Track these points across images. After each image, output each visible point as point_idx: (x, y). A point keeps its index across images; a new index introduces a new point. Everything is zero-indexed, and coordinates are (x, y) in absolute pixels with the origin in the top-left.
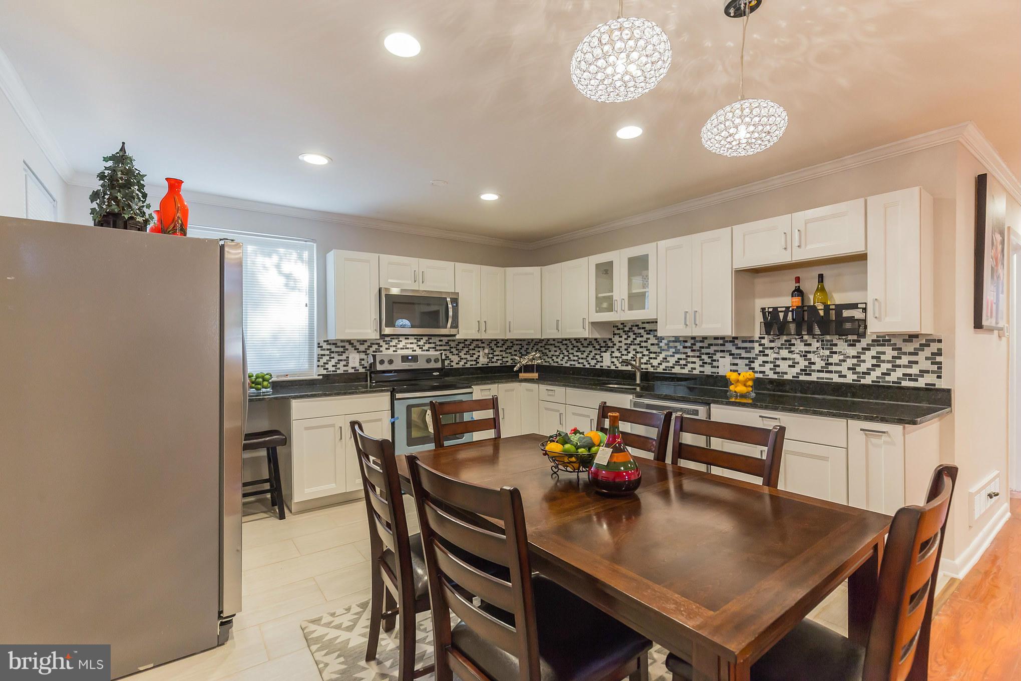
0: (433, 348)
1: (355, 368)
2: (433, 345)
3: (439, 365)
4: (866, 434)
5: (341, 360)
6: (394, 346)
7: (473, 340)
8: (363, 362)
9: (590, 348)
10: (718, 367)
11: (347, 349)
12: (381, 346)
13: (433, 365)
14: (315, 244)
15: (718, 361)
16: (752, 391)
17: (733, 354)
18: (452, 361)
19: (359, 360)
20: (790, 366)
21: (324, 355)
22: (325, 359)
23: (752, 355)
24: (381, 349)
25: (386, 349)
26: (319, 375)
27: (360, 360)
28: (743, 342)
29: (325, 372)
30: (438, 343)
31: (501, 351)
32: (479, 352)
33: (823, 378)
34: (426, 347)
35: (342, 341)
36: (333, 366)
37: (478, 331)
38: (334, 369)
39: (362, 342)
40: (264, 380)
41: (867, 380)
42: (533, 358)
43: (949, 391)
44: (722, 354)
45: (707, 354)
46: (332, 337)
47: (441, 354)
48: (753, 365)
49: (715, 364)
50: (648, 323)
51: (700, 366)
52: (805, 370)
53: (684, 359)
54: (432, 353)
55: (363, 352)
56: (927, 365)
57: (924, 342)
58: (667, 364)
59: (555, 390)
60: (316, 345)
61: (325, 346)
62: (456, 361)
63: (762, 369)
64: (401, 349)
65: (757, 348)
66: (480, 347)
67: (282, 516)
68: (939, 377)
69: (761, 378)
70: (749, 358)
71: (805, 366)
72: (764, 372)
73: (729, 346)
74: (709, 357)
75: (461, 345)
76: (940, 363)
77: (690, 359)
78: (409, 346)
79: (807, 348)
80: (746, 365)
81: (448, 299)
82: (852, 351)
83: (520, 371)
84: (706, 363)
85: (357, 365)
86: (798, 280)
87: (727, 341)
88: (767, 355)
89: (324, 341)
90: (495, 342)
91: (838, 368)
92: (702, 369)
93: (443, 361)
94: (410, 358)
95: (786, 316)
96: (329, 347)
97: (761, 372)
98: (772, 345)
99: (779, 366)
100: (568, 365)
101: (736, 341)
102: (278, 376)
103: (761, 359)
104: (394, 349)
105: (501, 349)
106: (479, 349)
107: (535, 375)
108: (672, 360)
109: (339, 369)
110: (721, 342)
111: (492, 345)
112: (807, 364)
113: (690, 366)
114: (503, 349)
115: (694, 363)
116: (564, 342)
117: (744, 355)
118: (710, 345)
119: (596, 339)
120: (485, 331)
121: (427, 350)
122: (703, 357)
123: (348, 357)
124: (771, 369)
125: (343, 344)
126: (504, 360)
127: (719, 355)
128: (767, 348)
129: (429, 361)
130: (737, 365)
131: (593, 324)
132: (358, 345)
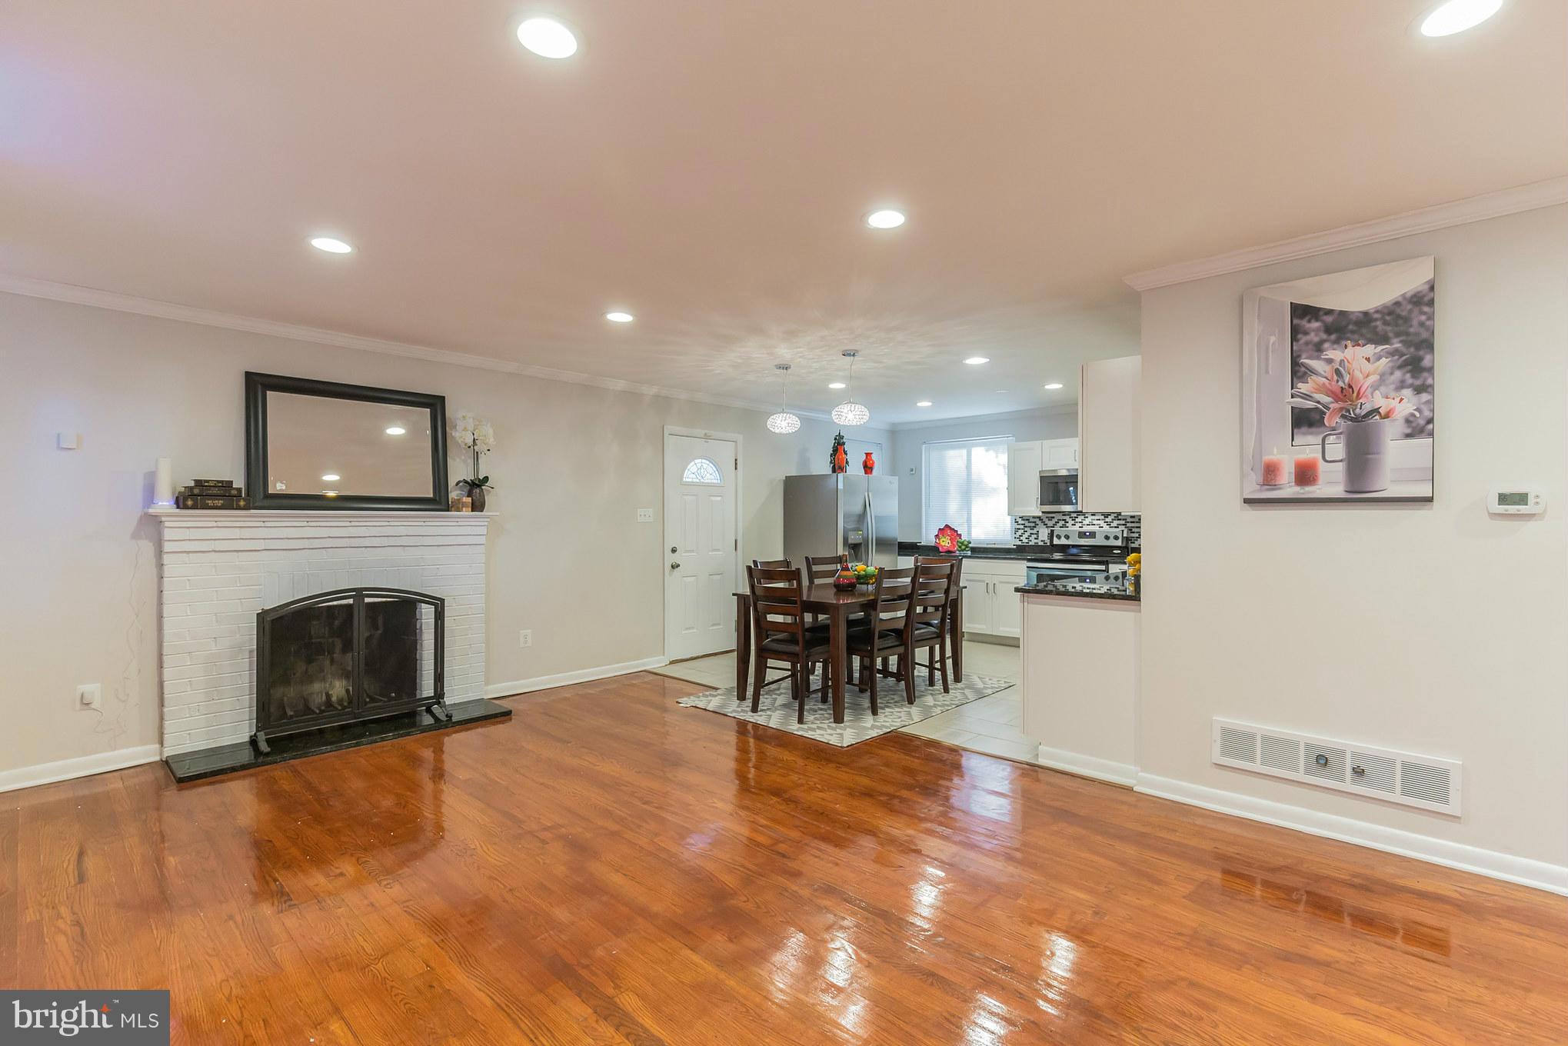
0: (1123, 525)
1: (1044, 541)
2: (1123, 522)
5: (1033, 534)
6: (1080, 522)
11: (1033, 525)
12: (1068, 522)
14: (1014, 438)
19: (1047, 535)
21: (1020, 529)
22: (1021, 532)
24: (1067, 525)
25: (1073, 524)
26: (1015, 545)
29: (1020, 543)
34: (1115, 524)
35: (1034, 517)
36: (1026, 538)
38: (1027, 541)
39: (1050, 518)
55: (1051, 527)
60: (1014, 521)
61: (1020, 522)
64: (1087, 525)
78: (1095, 522)
85: (1045, 538)
89: (1019, 517)
94: (1088, 534)
96: (1023, 522)
104: (1080, 525)
109: (1032, 541)
121: (1116, 527)
123: (1038, 532)
125: (1033, 520)
132: (1047, 522)
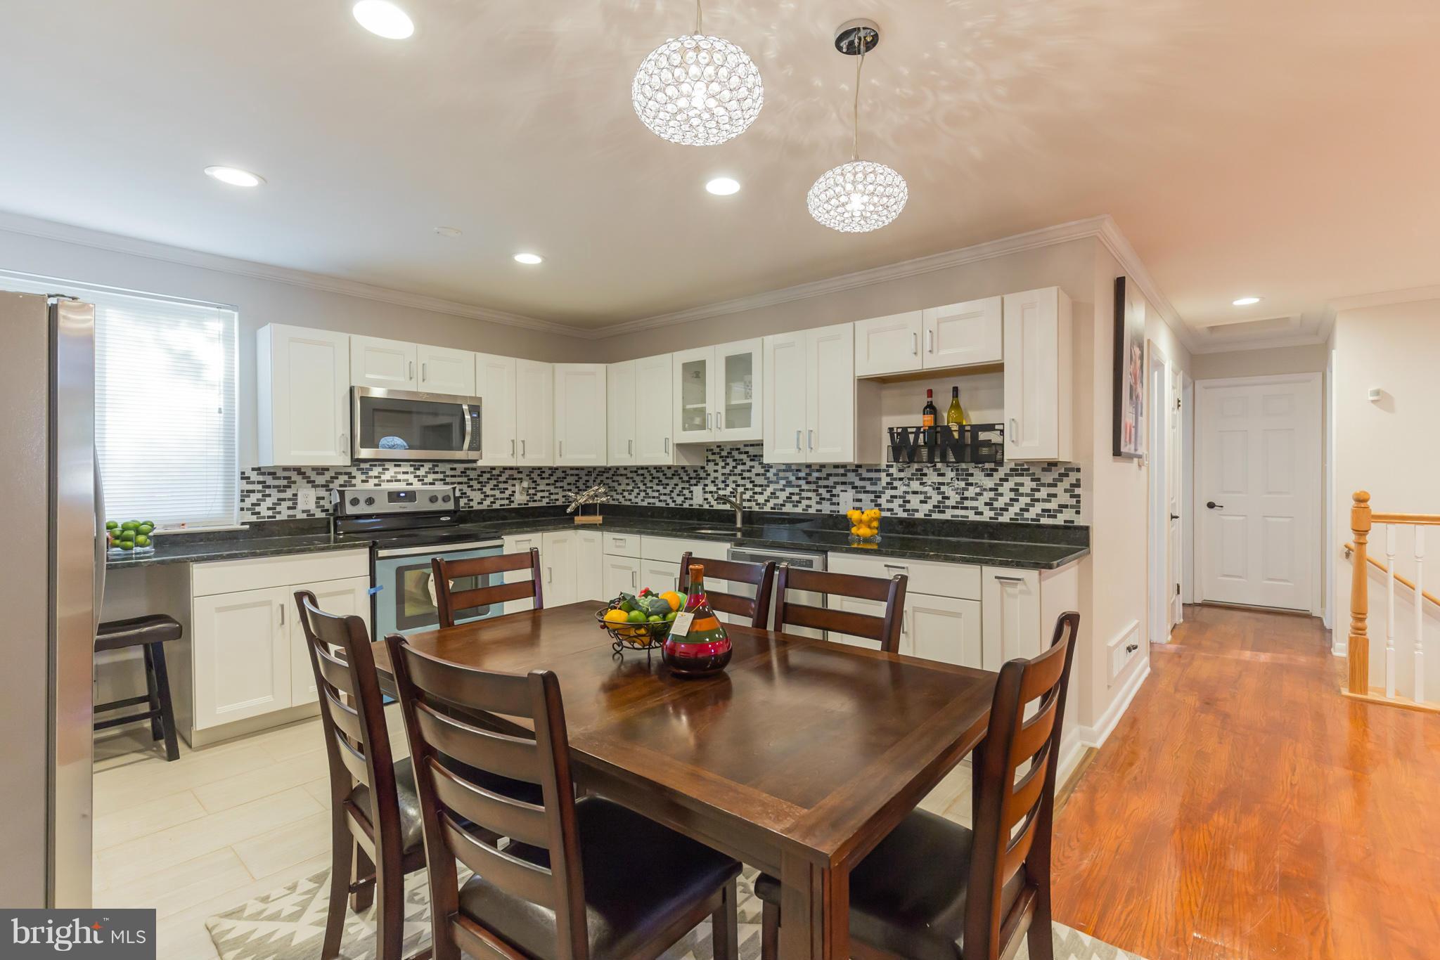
0: (441, 480)
1: (309, 511)
2: (441, 476)
3: (450, 506)
4: (1001, 583)
5: (284, 500)
6: (376, 477)
7: (505, 468)
8: (322, 503)
9: (676, 480)
10: (838, 504)
11: (295, 482)
12: (354, 477)
13: (440, 506)
14: (236, 314)
15: (838, 496)
16: (877, 534)
17: (856, 487)
18: (472, 500)
19: (315, 500)
20: (922, 502)
21: (253, 491)
22: (254, 498)
23: (878, 488)
24: (354, 481)
25: (363, 481)
26: (243, 524)
27: (318, 498)
28: (868, 471)
29: (254, 519)
30: (449, 473)
31: (547, 484)
32: (514, 485)
33: (958, 516)
34: (430, 478)
35: (286, 469)
36: (269, 509)
37: (513, 455)
38: (270, 513)
39: (322, 470)
40: (138, 532)
41: (1005, 518)
42: (596, 494)
43: (1087, 529)
44: (843, 487)
45: (825, 487)
46: (266, 462)
47: (454, 489)
48: (879, 501)
49: (835, 500)
50: (752, 445)
51: (817, 503)
52: (939, 507)
53: (797, 494)
54: (439, 487)
55: (323, 486)
56: (1064, 498)
57: (1063, 471)
58: (776, 501)
59: (625, 540)
60: (237, 476)
61: (254, 476)
62: (476, 500)
63: (890, 506)
64: (388, 481)
65: (885, 479)
66: (515, 479)
67: (173, 755)
68: (1078, 512)
69: (889, 517)
70: (875, 492)
71: (939, 502)
72: (892, 510)
73: (852, 477)
74: (828, 491)
75: (487, 476)
76: (1079, 496)
77: (804, 494)
78: (400, 477)
79: (940, 479)
80: (872, 501)
81: (465, 407)
82: (989, 483)
83: (576, 513)
84: (824, 499)
85: (312, 506)
86: (930, 393)
87: (849, 471)
88: (895, 488)
89: (253, 469)
90: (539, 472)
91: (974, 504)
92: (819, 507)
93: (457, 500)
94: (402, 495)
95: (916, 439)
96: (261, 478)
97: (889, 510)
98: (902, 475)
99: (909, 502)
100: (645, 504)
101: (860, 471)
102: (165, 527)
103: (889, 493)
104: (376, 481)
105: (547, 481)
106: (515, 482)
107: (598, 519)
108: (783, 496)
109: (279, 513)
110: (841, 471)
111: (534, 476)
112: (941, 499)
113: (805, 502)
114: (551, 481)
115: (809, 498)
116: (640, 472)
117: (869, 488)
118: (829, 475)
119: (683, 468)
120: (523, 455)
121: (430, 484)
122: (822, 491)
123: (295, 495)
124: (900, 506)
125: (286, 474)
126: (553, 497)
127: (839, 488)
128: (895, 479)
129: (433, 499)
130: (860, 500)
131: (680, 446)
132: (313, 476)
